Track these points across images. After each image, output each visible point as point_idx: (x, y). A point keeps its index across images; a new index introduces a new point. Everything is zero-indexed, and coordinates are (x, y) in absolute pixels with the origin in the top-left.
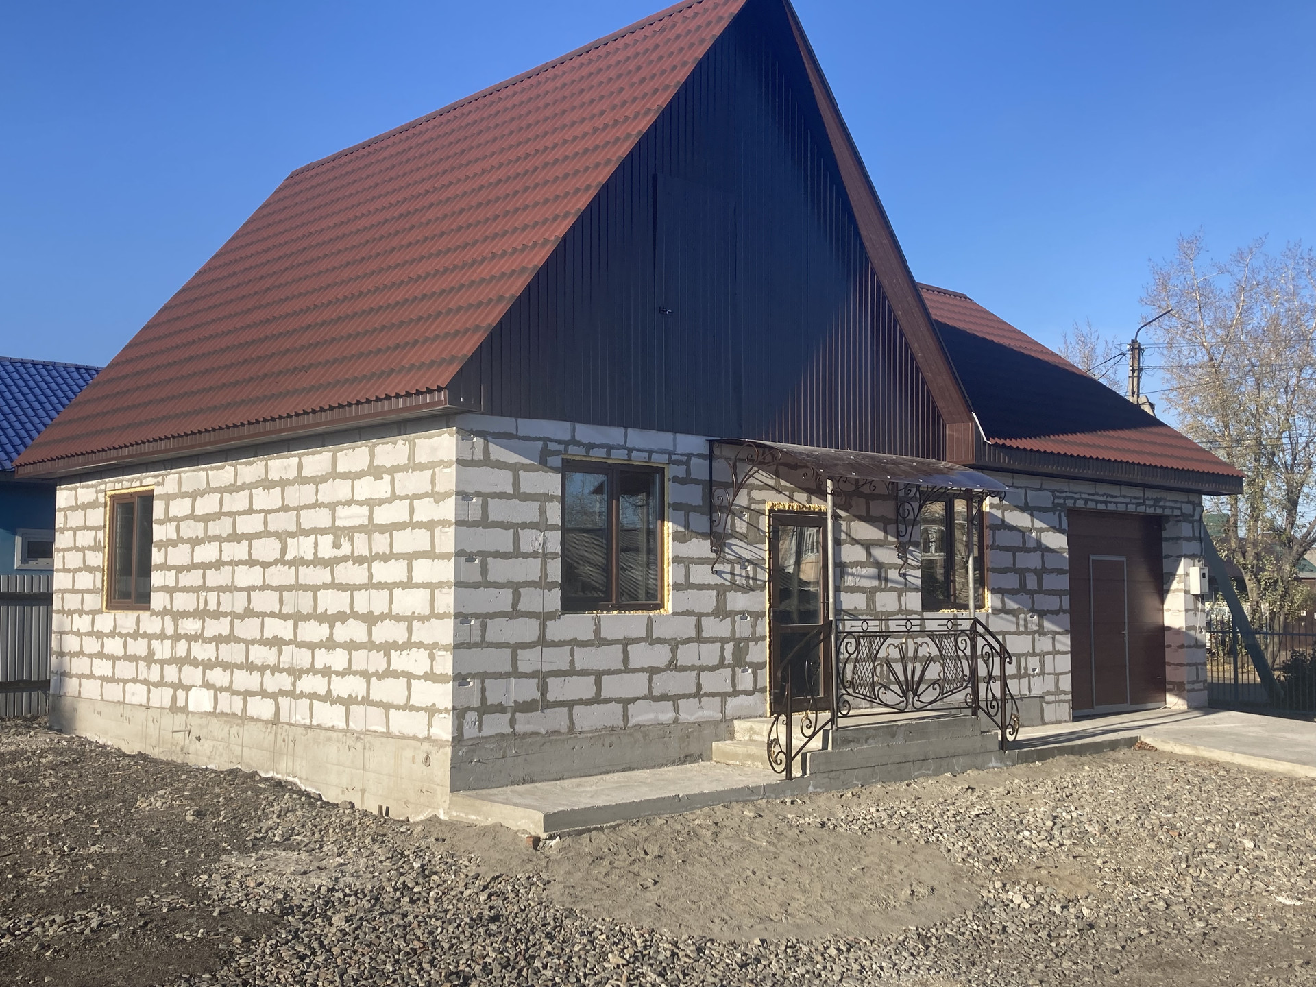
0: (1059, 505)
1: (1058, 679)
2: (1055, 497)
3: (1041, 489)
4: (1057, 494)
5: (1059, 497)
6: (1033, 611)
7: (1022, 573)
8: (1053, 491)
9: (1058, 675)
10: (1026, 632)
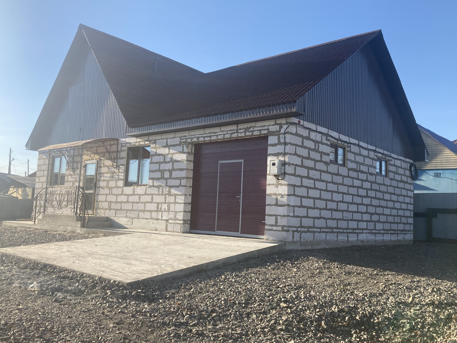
0: (183, 142)
1: (176, 214)
2: (181, 139)
3: (175, 137)
4: (182, 138)
5: (183, 139)
6: (166, 185)
7: (162, 172)
8: (180, 137)
9: (176, 212)
10: (162, 194)
